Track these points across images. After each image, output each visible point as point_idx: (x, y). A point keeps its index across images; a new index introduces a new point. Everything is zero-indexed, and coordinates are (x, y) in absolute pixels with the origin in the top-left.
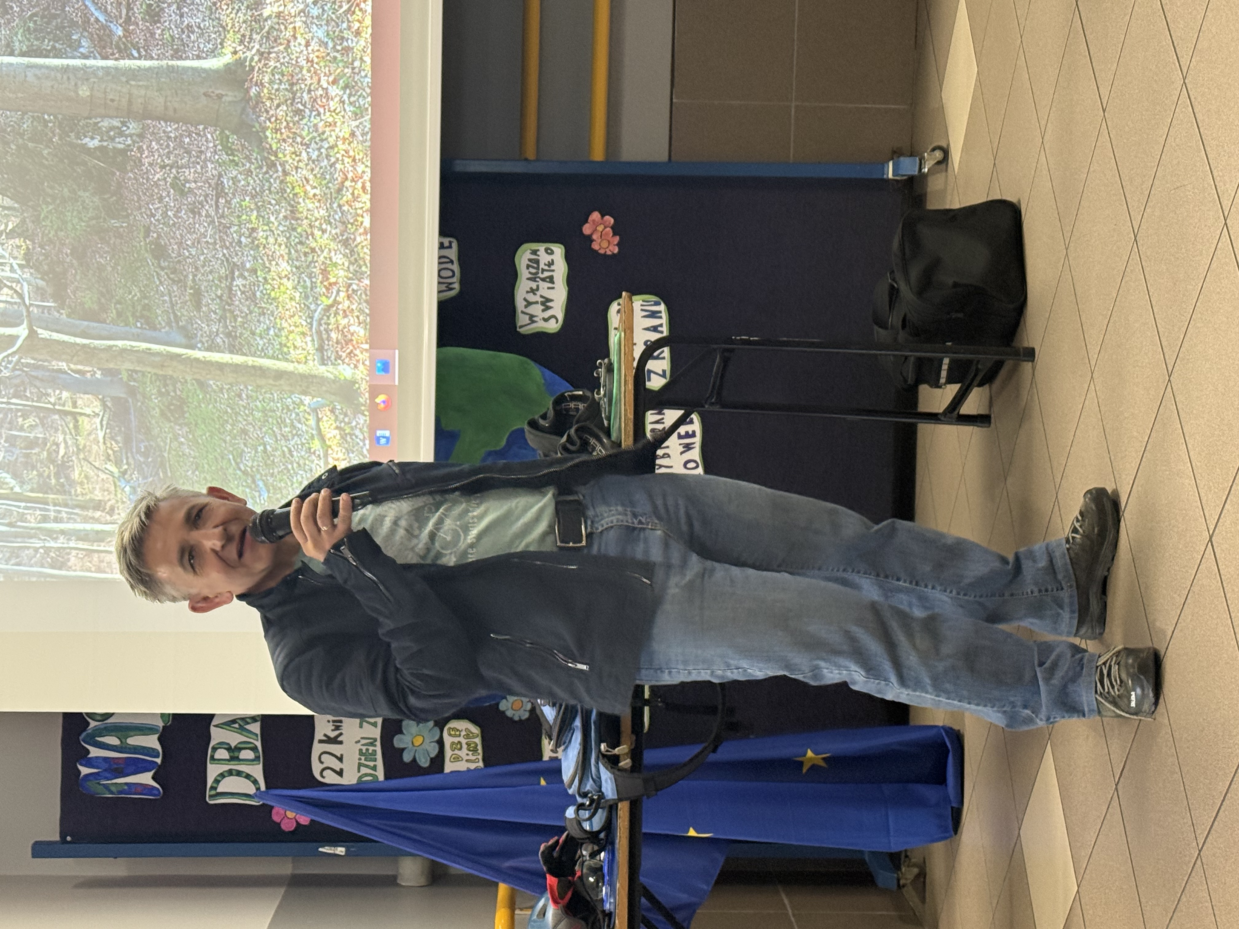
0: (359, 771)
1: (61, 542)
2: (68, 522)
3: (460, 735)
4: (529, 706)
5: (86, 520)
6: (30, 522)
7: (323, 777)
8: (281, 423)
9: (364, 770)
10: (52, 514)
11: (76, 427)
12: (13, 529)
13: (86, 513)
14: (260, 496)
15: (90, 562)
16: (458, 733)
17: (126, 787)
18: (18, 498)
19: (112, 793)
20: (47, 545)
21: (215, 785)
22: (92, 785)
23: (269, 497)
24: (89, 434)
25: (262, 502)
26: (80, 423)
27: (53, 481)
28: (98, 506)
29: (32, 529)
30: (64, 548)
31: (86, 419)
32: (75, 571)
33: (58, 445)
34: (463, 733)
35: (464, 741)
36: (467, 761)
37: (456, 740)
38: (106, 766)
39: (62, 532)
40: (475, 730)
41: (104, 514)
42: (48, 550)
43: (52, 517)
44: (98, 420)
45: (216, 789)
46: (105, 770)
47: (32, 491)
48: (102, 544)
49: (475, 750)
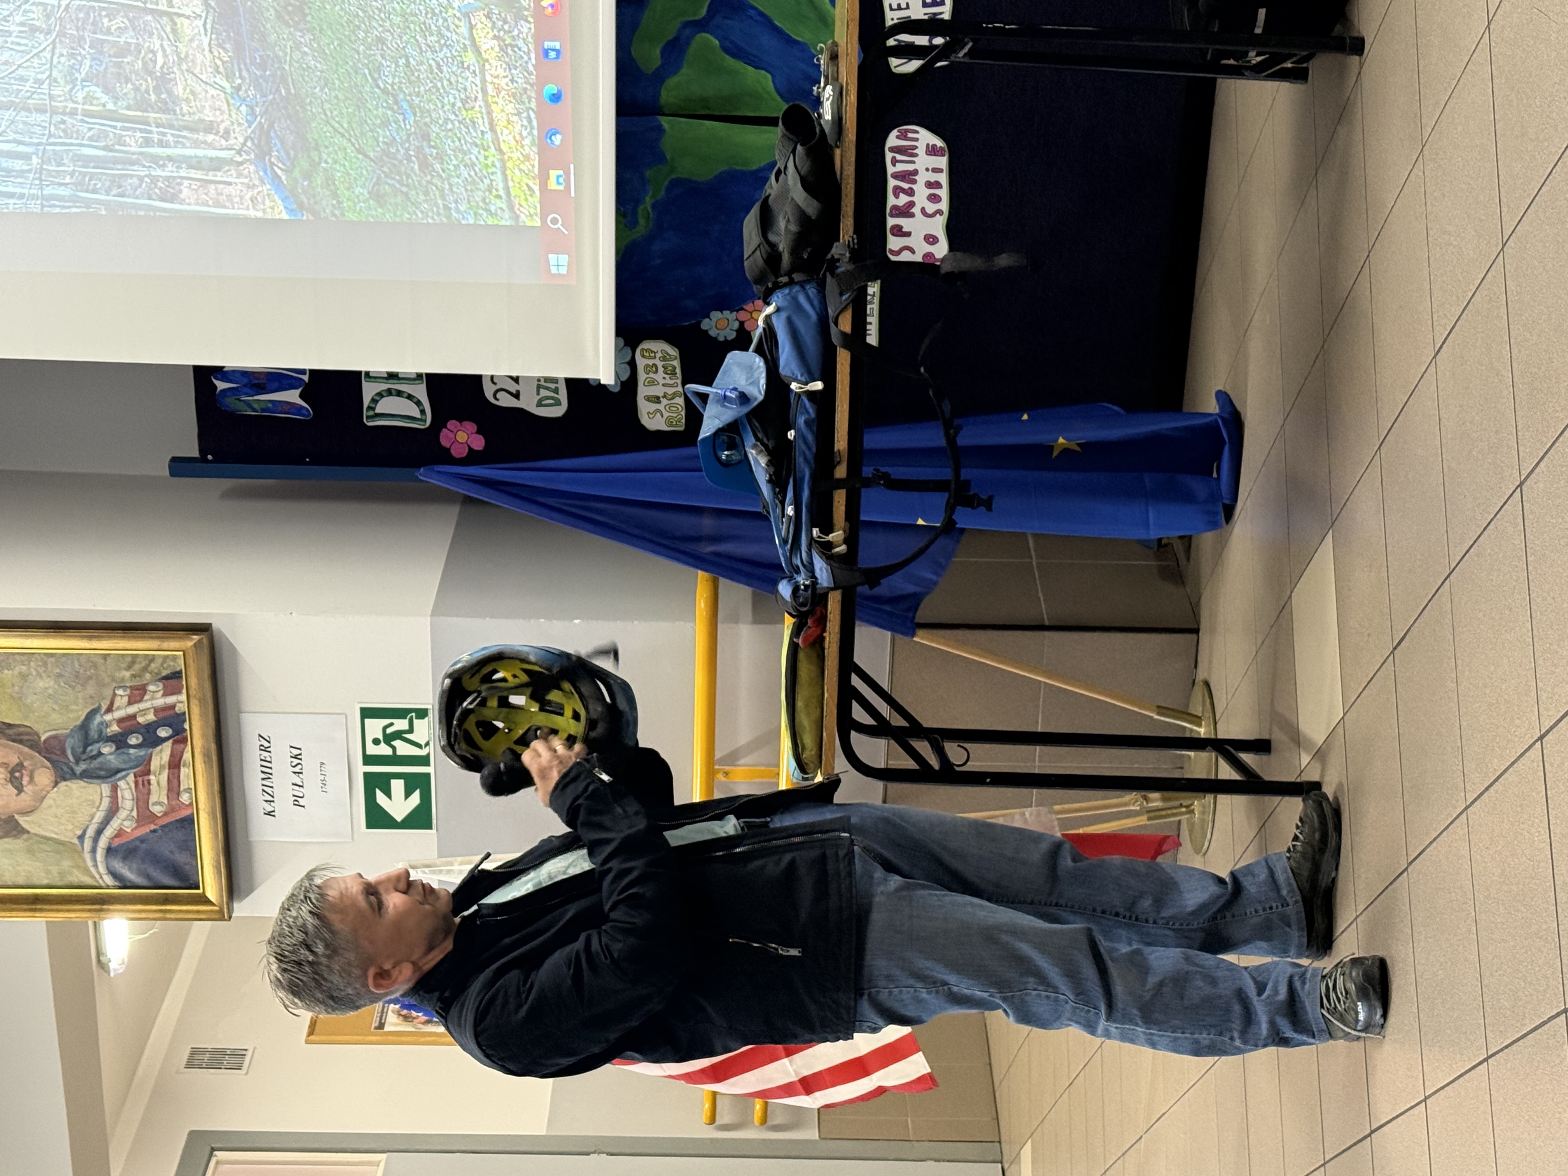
0: (538, 394)
1: (170, 170)
2: (175, 147)
3: (655, 357)
4: (736, 325)
5: (197, 144)
6: (131, 146)
7: (497, 400)
8: (425, 30)
9: (544, 393)
10: (156, 137)
11: (174, 31)
12: (110, 154)
13: (196, 136)
14: (404, 120)
15: (206, 194)
16: (653, 355)
17: (270, 405)
18: (113, 116)
19: (254, 410)
20: (153, 173)
21: (373, 405)
22: (230, 402)
23: (415, 121)
24: (191, 40)
25: (408, 127)
26: (179, 26)
27: (153, 97)
28: (210, 128)
29: (133, 154)
30: (174, 178)
31: (186, 22)
32: (189, 204)
33: (154, 53)
34: (659, 355)
35: (660, 364)
36: (663, 385)
37: (651, 362)
38: (245, 380)
39: (170, 158)
40: (673, 352)
41: (217, 138)
42: (154, 179)
43: (156, 141)
44: (200, 23)
45: (373, 409)
46: (245, 386)
47: (128, 108)
48: (219, 174)
49: (673, 373)
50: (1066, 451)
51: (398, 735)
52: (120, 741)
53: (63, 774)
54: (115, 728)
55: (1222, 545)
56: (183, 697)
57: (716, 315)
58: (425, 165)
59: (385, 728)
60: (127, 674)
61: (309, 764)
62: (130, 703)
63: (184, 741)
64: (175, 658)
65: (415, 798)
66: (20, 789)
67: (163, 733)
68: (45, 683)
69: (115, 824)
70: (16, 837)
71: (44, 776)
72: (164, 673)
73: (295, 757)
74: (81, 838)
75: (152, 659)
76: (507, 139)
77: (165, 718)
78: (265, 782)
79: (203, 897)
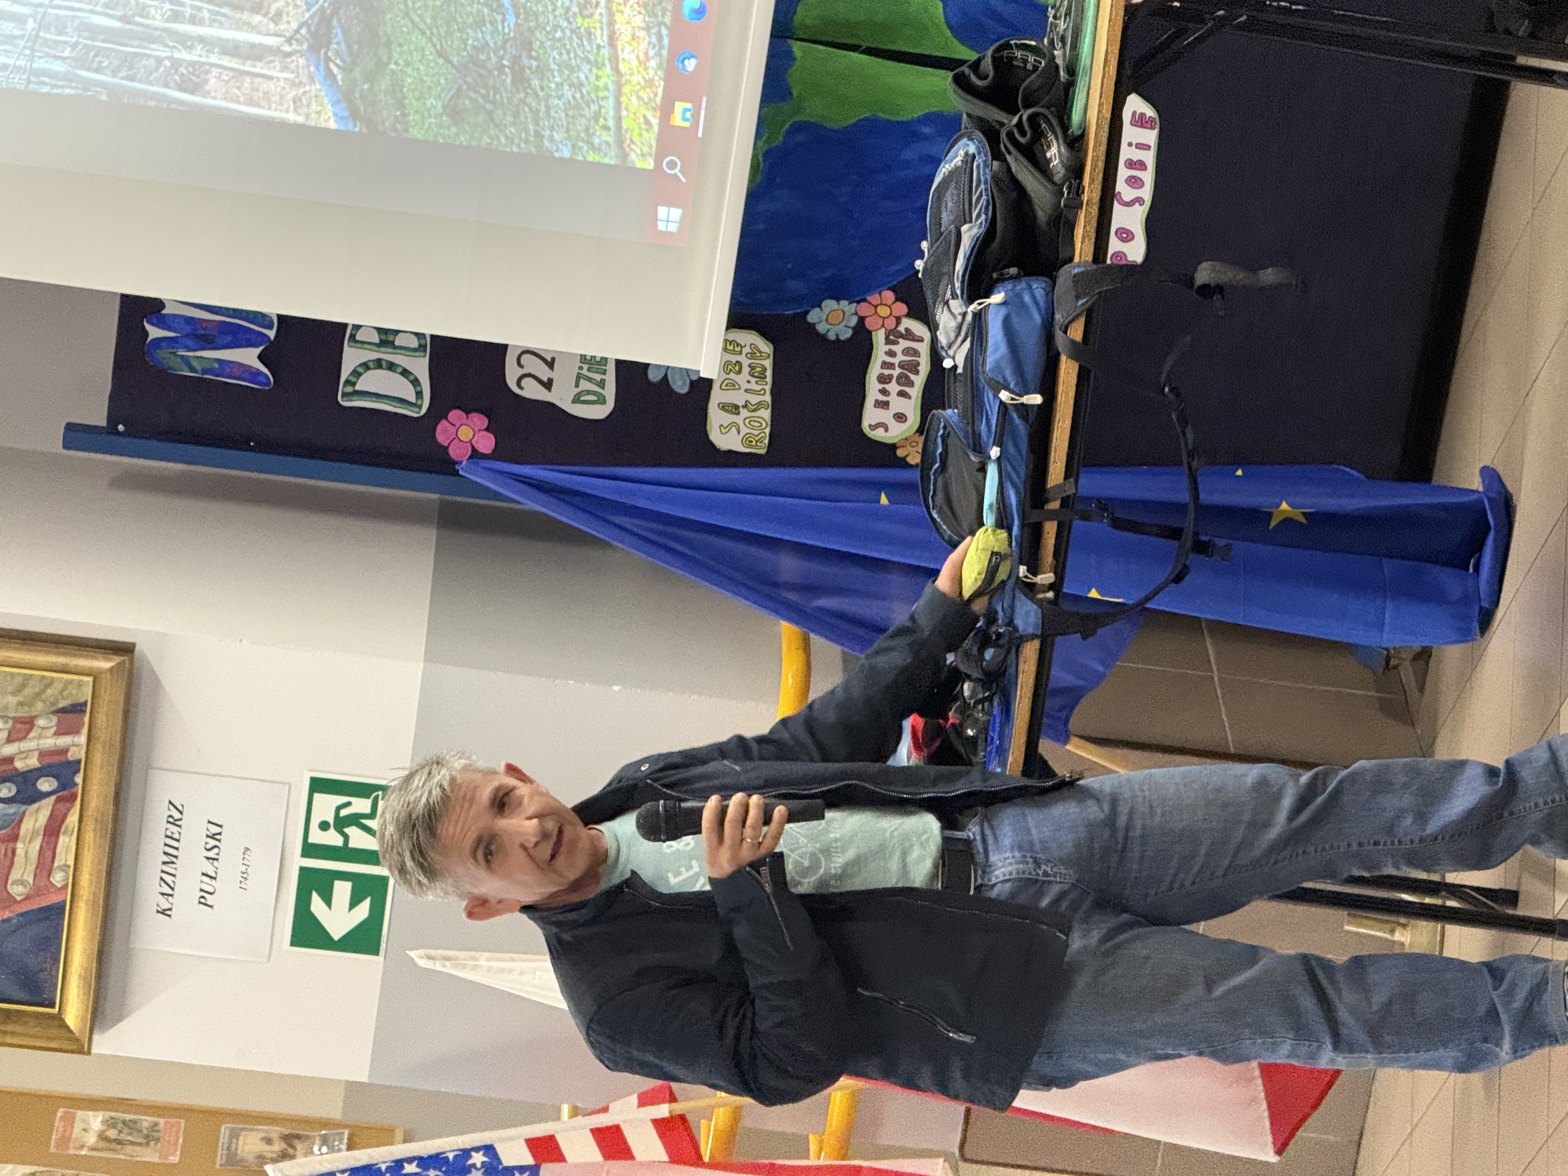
0: (577, 386)
1: (196, 55)
2: (210, 26)
3: (741, 353)
4: (854, 321)
5: (239, 25)
6: (154, 19)
7: (521, 388)
9: (585, 385)
10: (188, 12)
12: (127, 27)
13: (239, 16)
14: (503, 21)
15: (238, 88)
16: (738, 349)
17: (216, 366)
19: (193, 370)
20: (177, 55)
21: (354, 379)
22: (163, 355)
23: (516, 24)
25: (507, 30)
29: (156, 29)
30: (202, 64)
32: (215, 98)
34: (747, 350)
35: (745, 362)
36: (746, 391)
37: (734, 358)
38: (188, 329)
39: (201, 40)
40: (766, 348)
41: (266, 20)
42: (176, 64)
43: (187, 16)
45: (354, 384)
46: (187, 336)
48: (259, 64)
49: (762, 377)
50: (1288, 521)
51: (355, 820)
55: (1472, 664)
56: (82, 739)
57: (829, 305)
58: (520, 80)
59: (339, 809)
60: (12, 700)
61: (229, 847)
62: (9, 740)
63: (72, 798)
64: (80, 685)
65: (363, 910)
67: (45, 785)
72: (62, 704)
73: (212, 837)
75: (47, 683)
76: (628, 56)
77: (50, 766)
78: (165, 868)
79: (59, 1020)
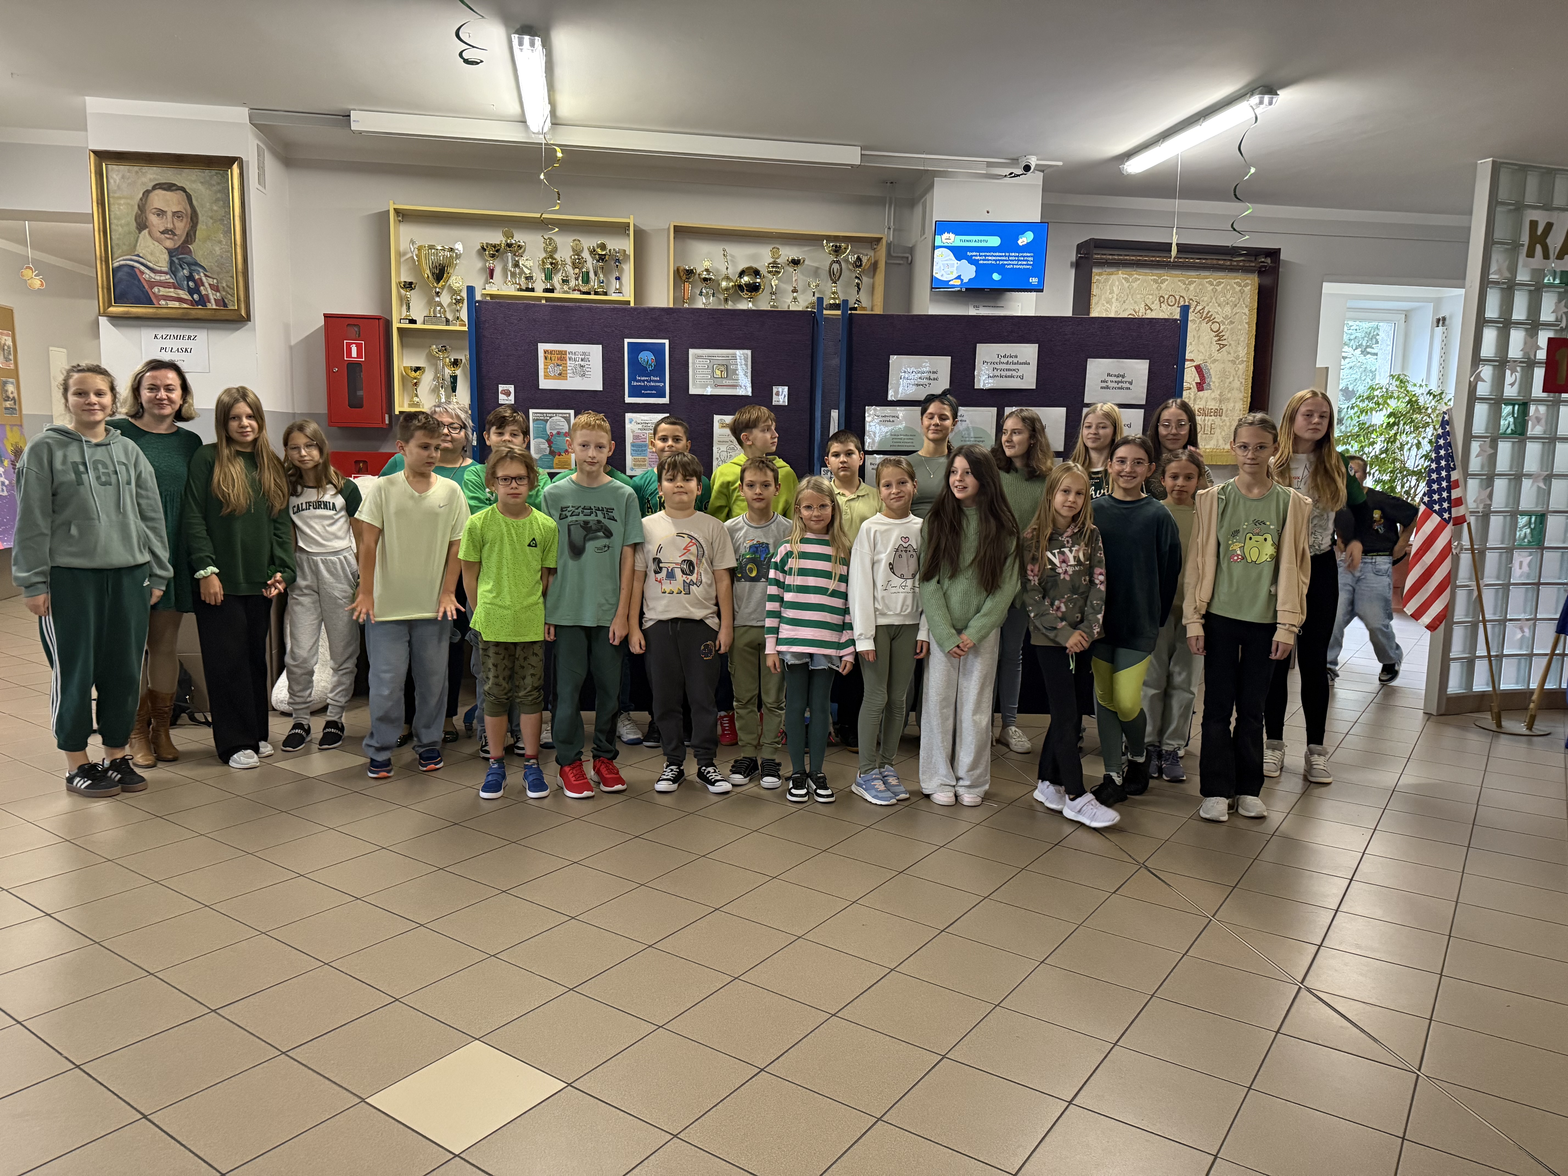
52: (190, 278)
53: (171, 252)
54: (197, 277)
56: (214, 307)
60: (224, 285)
61: (184, 356)
62: (210, 285)
63: (193, 305)
66: (162, 233)
67: (196, 296)
68: (217, 250)
69: (147, 271)
70: (137, 228)
71: (169, 244)
72: (226, 300)
73: (186, 350)
74: (138, 256)
75: (233, 296)
77: (203, 298)
78: (172, 336)
79: (110, 305)
